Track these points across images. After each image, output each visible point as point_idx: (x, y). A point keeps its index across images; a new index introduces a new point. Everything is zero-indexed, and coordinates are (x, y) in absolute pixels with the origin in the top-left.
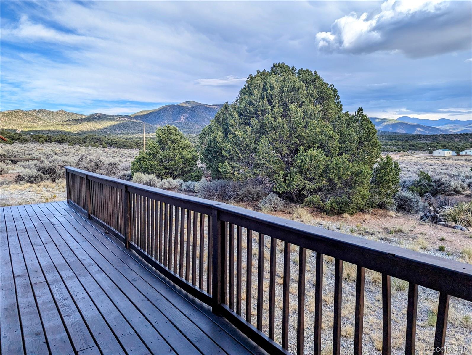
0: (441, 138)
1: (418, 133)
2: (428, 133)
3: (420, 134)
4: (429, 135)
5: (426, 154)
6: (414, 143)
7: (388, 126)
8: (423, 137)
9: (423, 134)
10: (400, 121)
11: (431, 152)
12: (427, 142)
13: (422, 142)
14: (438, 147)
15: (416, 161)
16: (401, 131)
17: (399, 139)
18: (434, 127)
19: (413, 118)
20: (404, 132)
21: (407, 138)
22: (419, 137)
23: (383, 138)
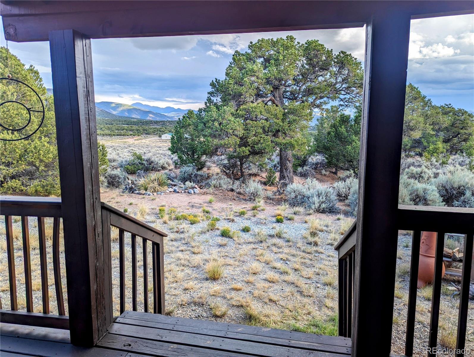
0: (168, 124)
1: (150, 119)
2: (158, 119)
3: (152, 119)
4: (159, 121)
5: (157, 138)
6: (147, 127)
7: (123, 111)
8: (154, 123)
9: (154, 120)
10: (135, 107)
11: (160, 136)
12: (158, 127)
13: (153, 127)
14: (165, 132)
15: (148, 144)
16: (136, 116)
17: (135, 123)
18: (162, 113)
19: (145, 105)
20: (139, 117)
21: (141, 123)
22: (151, 122)
23: (120, 123)
